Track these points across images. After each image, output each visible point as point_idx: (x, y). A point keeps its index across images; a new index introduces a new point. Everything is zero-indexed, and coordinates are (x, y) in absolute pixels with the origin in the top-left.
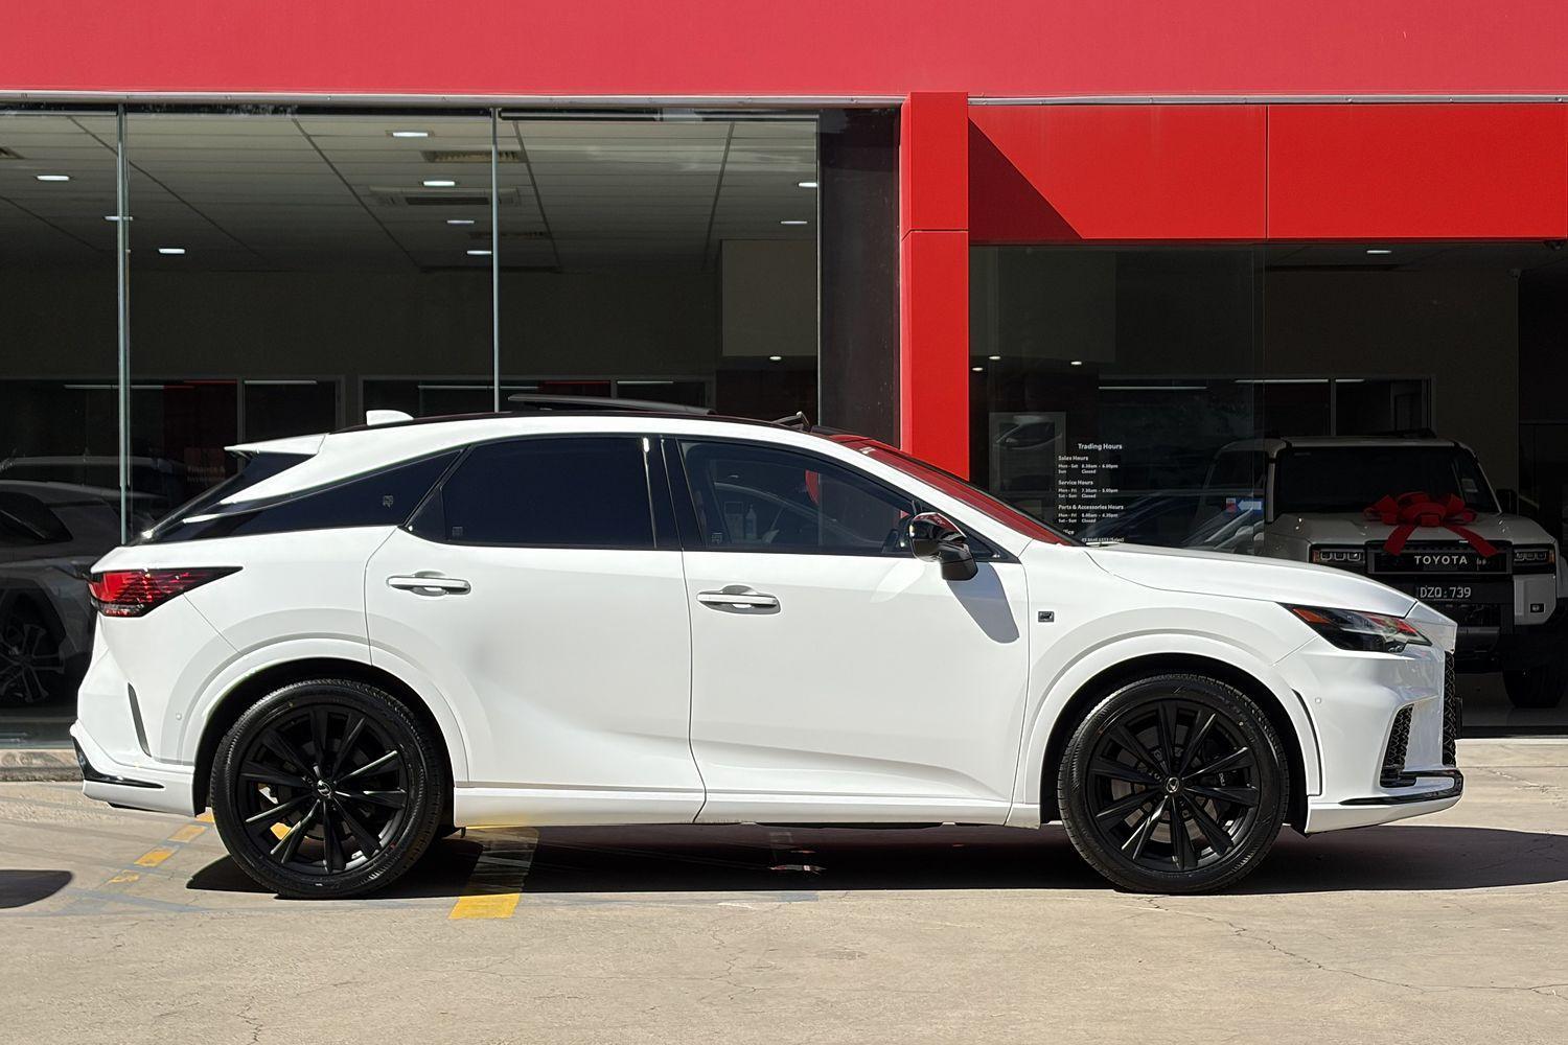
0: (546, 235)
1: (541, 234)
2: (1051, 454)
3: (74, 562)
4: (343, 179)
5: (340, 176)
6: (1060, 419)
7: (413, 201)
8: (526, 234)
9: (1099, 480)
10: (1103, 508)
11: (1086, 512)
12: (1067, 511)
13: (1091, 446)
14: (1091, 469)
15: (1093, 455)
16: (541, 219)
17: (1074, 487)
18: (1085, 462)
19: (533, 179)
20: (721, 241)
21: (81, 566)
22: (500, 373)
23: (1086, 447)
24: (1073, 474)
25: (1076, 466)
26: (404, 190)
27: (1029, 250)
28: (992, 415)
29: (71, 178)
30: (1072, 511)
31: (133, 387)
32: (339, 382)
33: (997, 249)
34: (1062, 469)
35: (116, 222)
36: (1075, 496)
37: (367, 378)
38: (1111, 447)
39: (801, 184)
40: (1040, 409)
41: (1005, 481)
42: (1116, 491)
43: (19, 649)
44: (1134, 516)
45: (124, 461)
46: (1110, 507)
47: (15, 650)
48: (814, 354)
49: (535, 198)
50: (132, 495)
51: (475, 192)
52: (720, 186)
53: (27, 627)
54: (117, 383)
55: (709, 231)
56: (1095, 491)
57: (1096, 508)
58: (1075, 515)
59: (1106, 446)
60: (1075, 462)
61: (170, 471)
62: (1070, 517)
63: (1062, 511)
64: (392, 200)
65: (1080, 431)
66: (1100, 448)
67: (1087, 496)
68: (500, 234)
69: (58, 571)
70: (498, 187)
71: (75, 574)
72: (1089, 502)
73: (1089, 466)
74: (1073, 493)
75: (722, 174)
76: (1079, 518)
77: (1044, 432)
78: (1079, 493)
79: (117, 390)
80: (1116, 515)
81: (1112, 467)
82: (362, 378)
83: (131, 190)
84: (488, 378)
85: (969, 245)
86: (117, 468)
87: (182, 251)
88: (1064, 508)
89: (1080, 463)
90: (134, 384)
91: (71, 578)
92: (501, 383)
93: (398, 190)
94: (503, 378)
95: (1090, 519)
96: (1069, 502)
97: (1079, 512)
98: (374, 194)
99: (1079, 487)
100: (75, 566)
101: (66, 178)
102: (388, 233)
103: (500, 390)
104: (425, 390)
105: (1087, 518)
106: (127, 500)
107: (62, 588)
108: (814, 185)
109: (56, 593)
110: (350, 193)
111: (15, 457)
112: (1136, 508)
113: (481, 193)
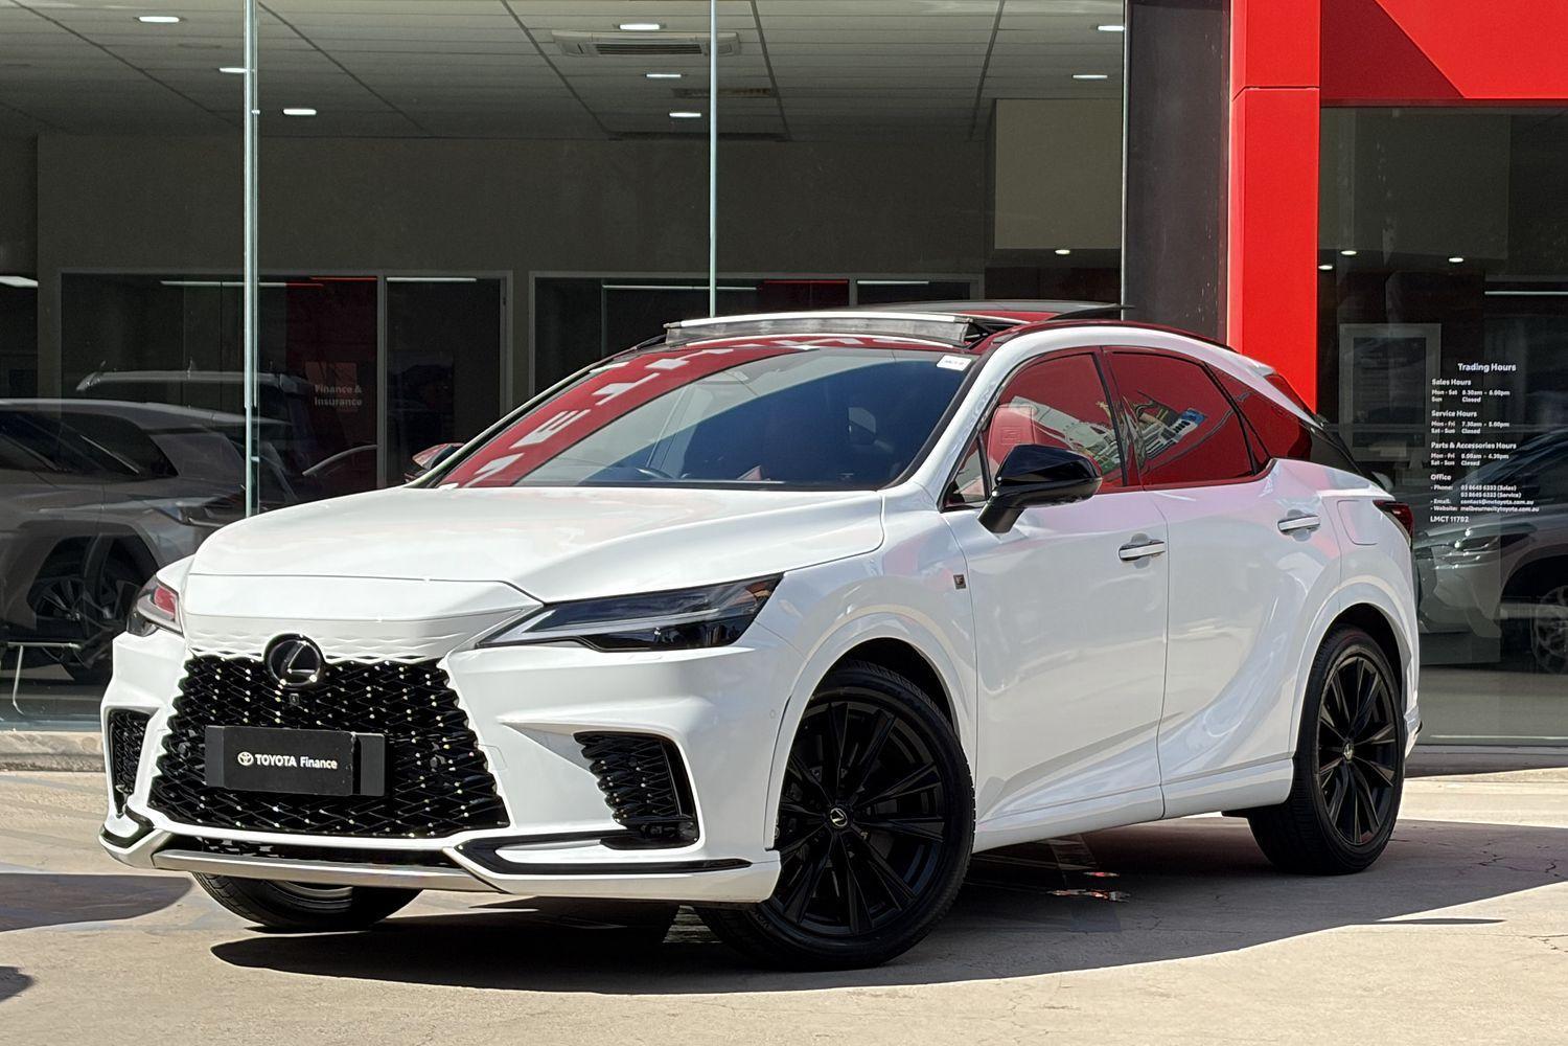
0: (771, 92)
1: (765, 90)
2: (1421, 381)
3: (180, 504)
4: (519, 21)
5: (516, 17)
6: (1432, 333)
7: (605, 49)
8: (745, 91)
9: (1484, 411)
10: (1489, 446)
11: (1468, 451)
12: (1441, 451)
13: (1475, 367)
14: (1474, 396)
15: (1478, 380)
16: (766, 71)
17: (1452, 419)
18: (1467, 388)
19: (758, 21)
20: (995, 101)
21: (189, 508)
22: (718, 270)
23: (1468, 368)
24: (1451, 403)
25: (1455, 393)
26: (596, 35)
27: (1396, 113)
28: (1343, 328)
29: (182, 19)
30: (1449, 450)
31: (262, 284)
32: (505, 279)
33: (1353, 112)
34: (1436, 396)
35: (242, 76)
36: (1453, 431)
37: (539, 274)
38: (1501, 368)
39: (1101, 28)
40: (1408, 318)
41: (1359, 413)
42: (1507, 425)
43: (112, 611)
44: (1527, 461)
45: (250, 377)
46: (1499, 445)
47: (107, 613)
48: (1116, 247)
49: (760, 45)
50: (259, 420)
51: (686, 37)
52: (996, 29)
53: (120, 585)
54: (242, 279)
55: (980, 89)
56: (1480, 424)
57: (1480, 446)
58: (1453, 456)
59: (1495, 367)
60: (1454, 387)
61: (295, 390)
62: (1446, 459)
63: (1435, 450)
64: (579, 48)
65: (1458, 349)
66: (1486, 369)
67: (1469, 432)
68: (719, 91)
69: (159, 515)
70: (717, 32)
71: (180, 518)
72: (1471, 439)
73: (1470, 392)
74: (1451, 428)
75: (999, 15)
76: (1458, 459)
77: (1414, 351)
78: (1459, 427)
79: (242, 288)
80: (1506, 457)
81: (1502, 393)
82: (534, 275)
83: (262, 36)
84: (704, 277)
85: (1321, 107)
86: (242, 386)
87: (312, 112)
88: (1438, 446)
89: (1460, 388)
90: (263, 281)
91: (177, 524)
92: (719, 282)
93: (589, 35)
94: (725, 276)
95: (1472, 460)
96: (1443, 438)
97: (1458, 452)
98: (555, 40)
99: (1459, 420)
100: (181, 509)
101: (175, 20)
102: (571, 88)
103: (718, 293)
104: (609, 290)
105: (1469, 460)
106: (254, 426)
107: (162, 535)
108: (1120, 28)
109: (156, 542)
110: (527, 39)
111: (104, 371)
112: (1532, 450)
113: (691, 40)
